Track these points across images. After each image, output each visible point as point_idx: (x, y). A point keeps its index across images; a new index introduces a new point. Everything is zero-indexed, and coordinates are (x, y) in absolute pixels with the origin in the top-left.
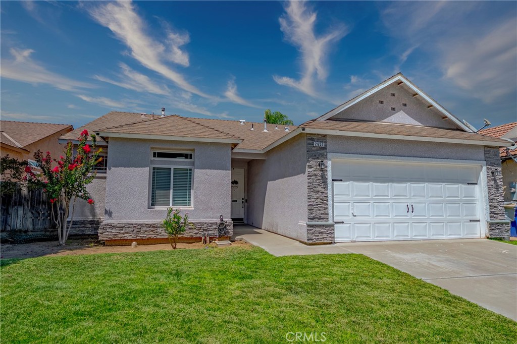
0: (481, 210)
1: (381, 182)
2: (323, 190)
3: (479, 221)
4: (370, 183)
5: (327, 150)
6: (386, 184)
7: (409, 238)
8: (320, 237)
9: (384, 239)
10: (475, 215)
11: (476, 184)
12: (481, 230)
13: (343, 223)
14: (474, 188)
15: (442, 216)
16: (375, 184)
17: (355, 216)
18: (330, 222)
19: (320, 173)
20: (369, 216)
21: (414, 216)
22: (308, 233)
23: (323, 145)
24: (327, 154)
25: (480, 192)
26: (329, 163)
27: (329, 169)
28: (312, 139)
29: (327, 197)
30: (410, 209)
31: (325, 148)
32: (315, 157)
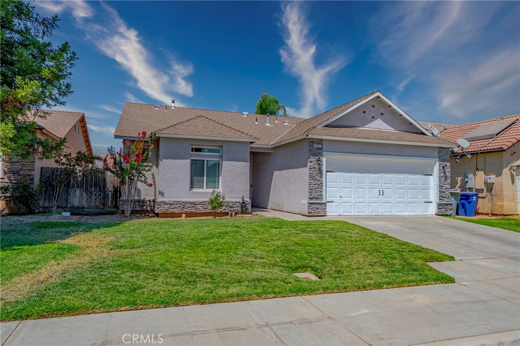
0: (433, 195)
1: (361, 173)
2: (319, 179)
3: (432, 202)
4: (353, 174)
5: (323, 150)
6: (365, 175)
7: (379, 214)
8: (317, 211)
9: (362, 214)
10: (429, 198)
11: (431, 175)
12: (432, 209)
13: (333, 202)
14: (429, 179)
15: (405, 198)
16: (356, 174)
17: (341, 197)
18: (324, 201)
19: (317, 166)
20: (351, 198)
21: (384, 198)
22: (309, 209)
23: (320, 146)
24: (322, 154)
25: (433, 181)
26: (324, 160)
27: (324, 163)
28: (313, 142)
29: (322, 183)
30: (381, 193)
31: (321, 149)
32: (315, 155)
